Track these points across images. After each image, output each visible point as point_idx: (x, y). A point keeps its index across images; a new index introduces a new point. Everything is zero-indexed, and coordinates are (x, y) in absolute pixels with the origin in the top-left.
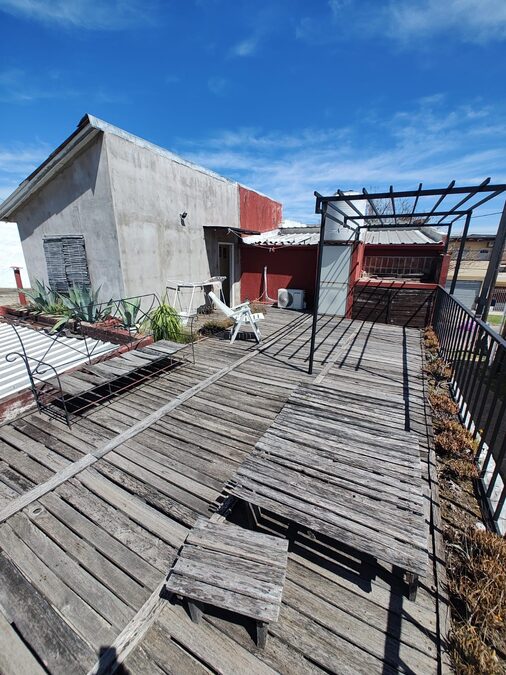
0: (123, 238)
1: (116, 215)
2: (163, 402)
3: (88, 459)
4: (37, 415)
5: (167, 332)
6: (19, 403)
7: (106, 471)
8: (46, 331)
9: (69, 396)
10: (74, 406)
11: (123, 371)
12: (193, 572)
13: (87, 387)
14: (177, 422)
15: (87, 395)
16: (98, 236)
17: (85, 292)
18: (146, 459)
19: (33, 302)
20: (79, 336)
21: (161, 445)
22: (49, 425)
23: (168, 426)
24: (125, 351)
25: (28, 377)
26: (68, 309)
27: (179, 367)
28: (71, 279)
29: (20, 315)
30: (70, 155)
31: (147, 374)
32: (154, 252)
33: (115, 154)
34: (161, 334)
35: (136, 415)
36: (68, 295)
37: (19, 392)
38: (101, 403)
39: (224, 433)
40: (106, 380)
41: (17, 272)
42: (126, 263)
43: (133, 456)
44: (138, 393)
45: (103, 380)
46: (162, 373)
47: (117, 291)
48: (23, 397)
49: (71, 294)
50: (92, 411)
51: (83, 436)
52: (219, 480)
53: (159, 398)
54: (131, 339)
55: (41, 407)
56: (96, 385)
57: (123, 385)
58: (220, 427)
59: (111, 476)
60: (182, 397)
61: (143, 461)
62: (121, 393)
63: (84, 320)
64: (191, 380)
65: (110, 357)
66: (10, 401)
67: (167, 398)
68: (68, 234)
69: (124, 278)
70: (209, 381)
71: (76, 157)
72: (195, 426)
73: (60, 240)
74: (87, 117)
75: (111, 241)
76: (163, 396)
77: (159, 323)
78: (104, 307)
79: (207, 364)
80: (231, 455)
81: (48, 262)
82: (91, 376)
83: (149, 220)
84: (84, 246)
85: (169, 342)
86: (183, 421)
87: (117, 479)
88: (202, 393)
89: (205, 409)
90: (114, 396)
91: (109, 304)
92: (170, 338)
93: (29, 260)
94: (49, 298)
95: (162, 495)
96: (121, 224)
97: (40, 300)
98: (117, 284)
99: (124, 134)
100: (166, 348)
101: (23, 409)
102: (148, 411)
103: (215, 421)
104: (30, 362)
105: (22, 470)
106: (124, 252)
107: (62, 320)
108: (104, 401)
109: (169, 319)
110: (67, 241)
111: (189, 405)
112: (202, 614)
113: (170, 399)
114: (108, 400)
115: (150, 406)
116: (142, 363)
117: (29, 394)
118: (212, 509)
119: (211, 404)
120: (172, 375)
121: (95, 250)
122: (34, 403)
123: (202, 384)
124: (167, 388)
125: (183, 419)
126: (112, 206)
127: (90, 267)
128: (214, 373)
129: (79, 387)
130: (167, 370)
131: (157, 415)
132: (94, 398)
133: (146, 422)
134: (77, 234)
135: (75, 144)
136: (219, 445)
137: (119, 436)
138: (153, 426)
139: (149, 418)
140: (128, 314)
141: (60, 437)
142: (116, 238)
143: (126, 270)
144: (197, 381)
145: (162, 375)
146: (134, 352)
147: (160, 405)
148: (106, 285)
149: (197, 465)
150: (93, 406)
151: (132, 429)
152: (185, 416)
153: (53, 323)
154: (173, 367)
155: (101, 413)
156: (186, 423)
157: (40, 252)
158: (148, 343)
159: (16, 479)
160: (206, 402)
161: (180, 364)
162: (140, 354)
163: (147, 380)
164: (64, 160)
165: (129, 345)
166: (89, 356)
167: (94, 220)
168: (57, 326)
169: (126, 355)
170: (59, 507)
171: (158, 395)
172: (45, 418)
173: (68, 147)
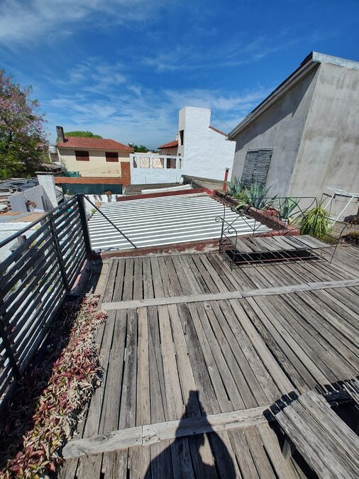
0: (303, 150)
1: (305, 131)
2: (294, 282)
3: (237, 294)
4: (218, 255)
5: (314, 230)
6: (211, 245)
7: (246, 307)
8: (232, 209)
9: (237, 251)
10: (237, 258)
11: (273, 249)
12: (299, 426)
13: (249, 251)
14: (303, 303)
15: (245, 255)
16: (284, 149)
17: (261, 188)
18: (272, 315)
19: (230, 190)
20: (248, 216)
21: (286, 313)
22: (222, 263)
23: (294, 302)
24: (276, 235)
25: (221, 232)
26: (247, 198)
27: (314, 261)
28: (255, 178)
29: (221, 196)
30: (286, 89)
31: (288, 257)
32: (324, 163)
33: (323, 81)
34: (307, 230)
35: (272, 281)
36: (249, 189)
37: (214, 239)
38: (251, 263)
39: (347, 336)
40: (260, 250)
41: (227, 171)
42: (297, 171)
43: (264, 308)
44: (277, 267)
45: (258, 250)
46: (299, 260)
47: (282, 190)
48: (214, 242)
49: (252, 188)
50: (245, 266)
51: (237, 278)
52: (331, 371)
53: (292, 277)
54: (283, 227)
55: (220, 251)
56: (254, 251)
57: (269, 258)
58: (344, 328)
59: (248, 313)
60: (313, 286)
61: (270, 316)
62: (265, 262)
63: (254, 206)
64: (323, 275)
65: (265, 236)
66: (208, 242)
67: (299, 280)
68: (263, 147)
69: (291, 182)
70: (342, 283)
71: (289, 90)
72: (318, 313)
73: (256, 152)
74: (311, 54)
75: (293, 153)
76: (295, 277)
77: (311, 221)
78: (269, 200)
79: (344, 269)
80: (350, 358)
81: (245, 167)
82: (252, 245)
83: (330, 135)
84: (271, 156)
85: (313, 239)
86: (307, 304)
87: (251, 316)
88: (333, 291)
89: (331, 305)
90: (260, 262)
91: (273, 199)
92: (314, 236)
93: (235, 164)
94: (238, 188)
95: (278, 347)
96: (305, 139)
97: (233, 189)
98: (285, 185)
99: (338, 61)
100: (309, 242)
101: (213, 249)
102: (282, 283)
103: (339, 320)
104: (225, 223)
105: (206, 281)
106: (299, 161)
107: (242, 204)
108: (254, 263)
109: (319, 220)
110: (261, 152)
111: (317, 294)
112: (291, 456)
113: (301, 282)
114: (256, 263)
115: (284, 280)
116: (288, 248)
117: (217, 242)
118: (319, 389)
119: (339, 303)
120: (307, 265)
121: (278, 159)
122: (218, 248)
123: (334, 283)
124: (300, 273)
125: (308, 302)
126: (304, 125)
127: (270, 171)
128: (350, 278)
129: (244, 248)
130: (303, 259)
131: (289, 289)
132: (249, 259)
133: (278, 290)
134: (269, 148)
135: (293, 80)
136: (339, 342)
137: (257, 290)
138: (283, 296)
139: (281, 288)
140: (286, 209)
141: (225, 273)
142: (297, 150)
143: (295, 176)
144: (329, 278)
145: (298, 262)
146: (283, 237)
147: (292, 284)
148: (276, 186)
149: (313, 346)
150: (246, 263)
151: (267, 290)
152: (311, 301)
153: (236, 204)
154: (309, 259)
155: (250, 270)
156: (310, 307)
157: (243, 160)
158: (295, 234)
159: (203, 285)
160: (334, 300)
161: (316, 259)
162: (288, 240)
163: (286, 260)
164: (280, 94)
165: (281, 231)
166: (254, 231)
167: (286, 137)
168: (238, 207)
169: (277, 238)
170: (218, 312)
171: (292, 275)
172: (221, 259)
173: (287, 83)
